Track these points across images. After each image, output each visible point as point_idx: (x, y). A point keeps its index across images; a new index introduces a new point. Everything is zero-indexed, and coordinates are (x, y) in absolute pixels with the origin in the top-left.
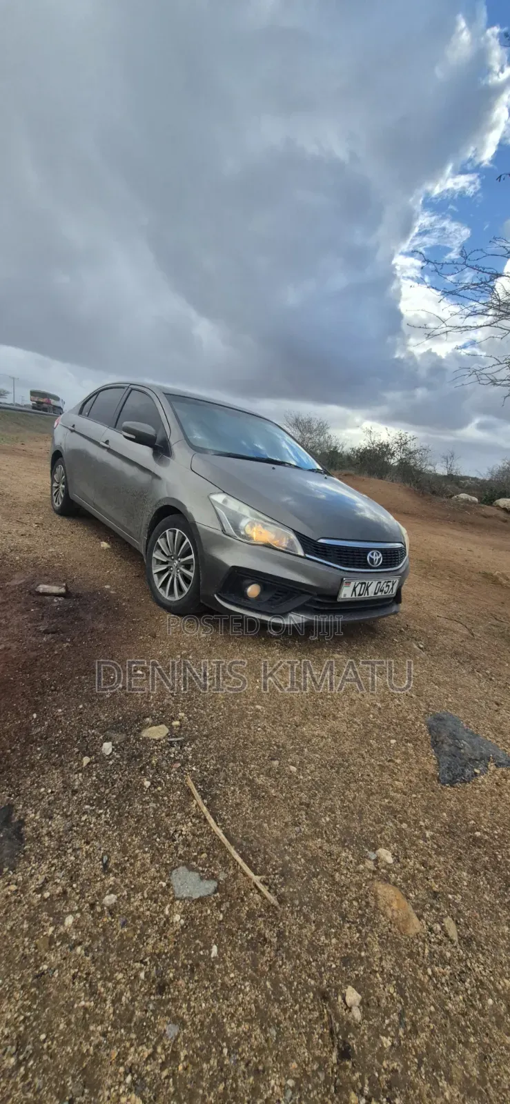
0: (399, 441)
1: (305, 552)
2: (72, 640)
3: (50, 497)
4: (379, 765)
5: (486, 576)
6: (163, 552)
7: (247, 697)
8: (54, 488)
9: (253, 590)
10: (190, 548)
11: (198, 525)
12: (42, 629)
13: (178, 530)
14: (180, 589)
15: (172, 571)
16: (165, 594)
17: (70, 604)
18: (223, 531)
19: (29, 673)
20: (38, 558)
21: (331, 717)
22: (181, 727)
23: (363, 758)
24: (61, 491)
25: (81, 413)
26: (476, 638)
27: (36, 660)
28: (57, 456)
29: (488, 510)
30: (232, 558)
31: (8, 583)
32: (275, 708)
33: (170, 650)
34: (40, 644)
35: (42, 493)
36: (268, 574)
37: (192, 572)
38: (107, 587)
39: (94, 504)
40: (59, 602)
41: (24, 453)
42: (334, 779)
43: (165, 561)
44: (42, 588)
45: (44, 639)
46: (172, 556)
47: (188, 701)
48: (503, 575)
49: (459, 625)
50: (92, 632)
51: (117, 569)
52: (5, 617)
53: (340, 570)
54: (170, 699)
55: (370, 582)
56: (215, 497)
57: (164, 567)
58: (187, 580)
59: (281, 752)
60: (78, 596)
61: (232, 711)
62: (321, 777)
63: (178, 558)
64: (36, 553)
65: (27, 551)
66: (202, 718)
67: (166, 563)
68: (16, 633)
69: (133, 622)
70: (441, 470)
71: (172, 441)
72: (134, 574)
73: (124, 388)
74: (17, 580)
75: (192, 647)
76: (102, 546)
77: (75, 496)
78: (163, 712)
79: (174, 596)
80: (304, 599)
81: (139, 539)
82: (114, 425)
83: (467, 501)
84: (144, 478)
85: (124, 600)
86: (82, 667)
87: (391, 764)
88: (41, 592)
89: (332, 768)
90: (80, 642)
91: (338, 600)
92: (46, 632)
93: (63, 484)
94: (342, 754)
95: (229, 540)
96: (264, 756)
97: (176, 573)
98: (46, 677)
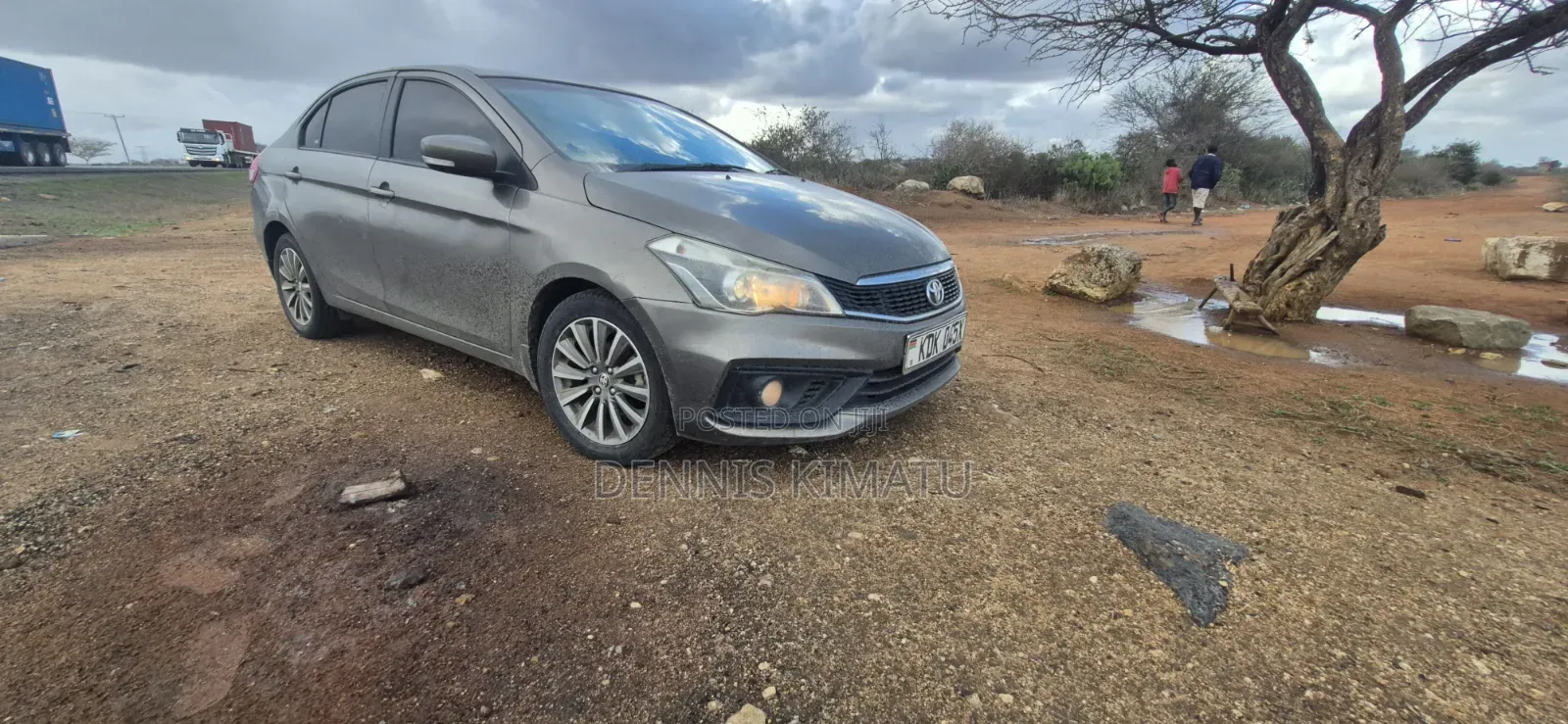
0: (806, 122)
1: (844, 307)
2: (468, 583)
3: (282, 310)
4: (1109, 631)
5: (994, 282)
6: (572, 365)
7: (843, 586)
8: (285, 293)
9: (771, 393)
10: (629, 346)
11: (640, 300)
12: (395, 580)
13: (595, 320)
14: (627, 422)
15: (599, 393)
16: (596, 437)
17: (425, 507)
18: (696, 302)
19: (415, 693)
20: (308, 432)
21: (985, 570)
22: (778, 694)
23: (1081, 628)
24: (303, 296)
25: (302, 142)
26: (1046, 373)
27: (416, 657)
28: (275, 234)
29: (945, 196)
30: (724, 348)
31: (268, 503)
32: (897, 587)
33: (661, 538)
34: (407, 615)
35: (257, 307)
36: (793, 360)
37: (643, 386)
38: (477, 451)
39: (387, 305)
40: (401, 511)
41: (188, 242)
42: (1072, 689)
43: (582, 379)
44: (352, 493)
45: (410, 601)
46: (592, 367)
47: (757, 632)
48: (1015, 277)
49: (1015, 360)
50: (498, 552)
51: (476, 412)
52: (299, 579)
53: (899, 323)
54: (724, 640)
55: (938, 331)
56: (656, 246)
57: (582, 391)
58: (637, 403)
59: (965, 672)
60: (432, 487)
61: (839, 622)
62: (1053, 694)
63: (608, 367)
64: (299, 423)
65: (279, 423)
66: (800, 658)
67: (585, 382)
68: (341, 609)
69: (564, 506)
70: (872, 154)
71: (530, 160)
72: (513, 414)
73: (386, 81)
74: (287, 491)
75: (694, 519)
76: (425, 376)
77: (337, 299)
78: (726, 674)
79: (616, 435)
80: (855, 387)
81: (511, 351)
82: (388, 151)
83: (916, 189)
84: (493, 238)
85: (522, 467)
86: (520, 635)
87: (1121, 620)
88: (353, 501)
89: (1055, 667)
90: (487, 581)
91: (905, 373)
92: (407, 586)
93: (305, 281)
94: (1048, 635)
95: (709, 315)
96: (947, 693)
97: (609, 395)
98: (457, 689)
